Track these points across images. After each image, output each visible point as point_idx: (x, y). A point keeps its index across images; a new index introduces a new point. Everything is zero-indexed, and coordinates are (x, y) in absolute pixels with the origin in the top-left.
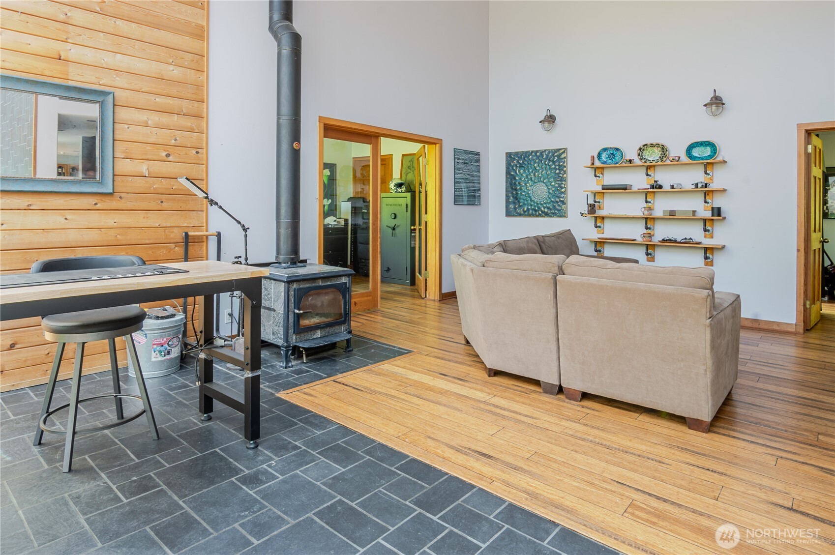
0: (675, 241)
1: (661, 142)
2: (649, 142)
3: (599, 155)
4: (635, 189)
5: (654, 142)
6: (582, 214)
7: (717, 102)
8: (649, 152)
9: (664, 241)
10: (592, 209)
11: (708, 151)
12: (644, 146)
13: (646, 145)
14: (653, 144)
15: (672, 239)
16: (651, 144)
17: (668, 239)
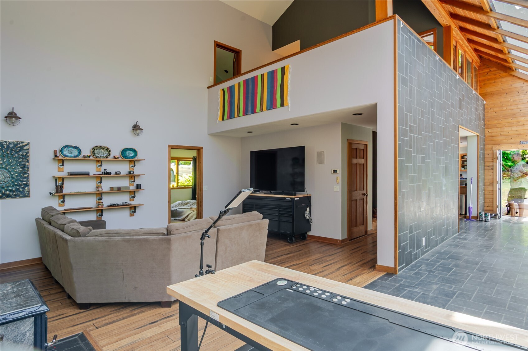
0: (118, 205)
1: (107, 146)
2: (99, 145)
3: (62, 151)
4: (91, 174)
5: (102, 145)
6: (51, 194)
7: (136, 128)
8: (98, 151)
9: (111, 206)
10: (59, 189)
11: (132, 154)
12: (95, 147)
13: (97, 146)
14: (101, 147)
15: (116, 204)
16: (100, 147)
17: (113, 204)
